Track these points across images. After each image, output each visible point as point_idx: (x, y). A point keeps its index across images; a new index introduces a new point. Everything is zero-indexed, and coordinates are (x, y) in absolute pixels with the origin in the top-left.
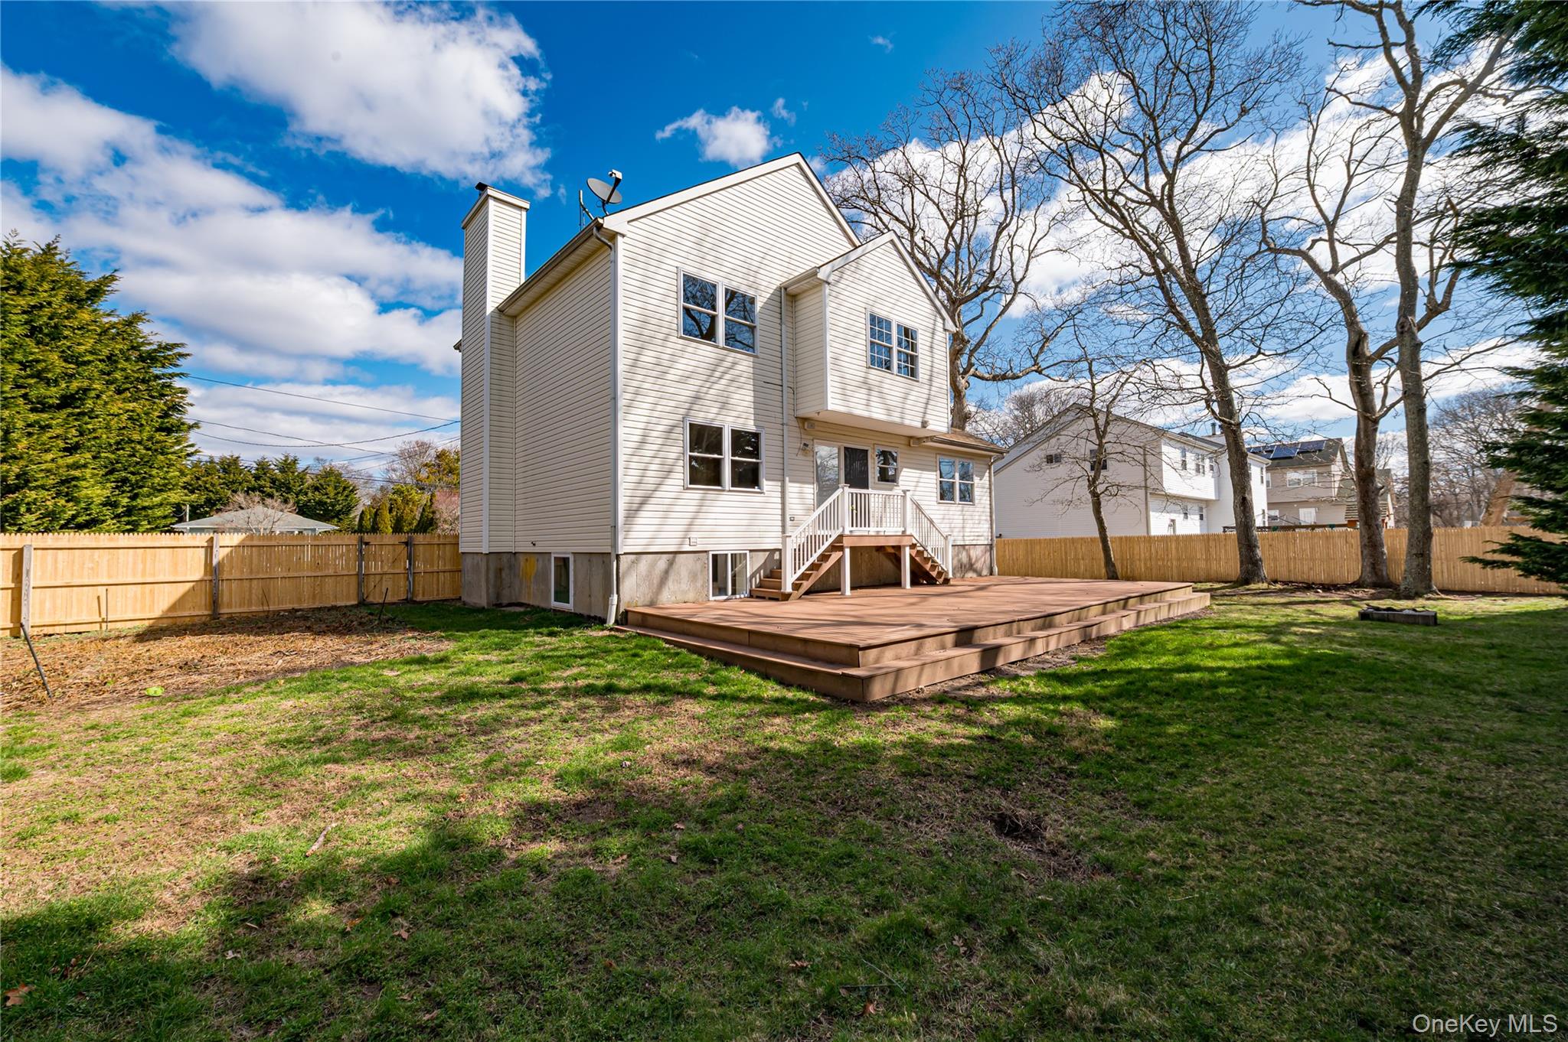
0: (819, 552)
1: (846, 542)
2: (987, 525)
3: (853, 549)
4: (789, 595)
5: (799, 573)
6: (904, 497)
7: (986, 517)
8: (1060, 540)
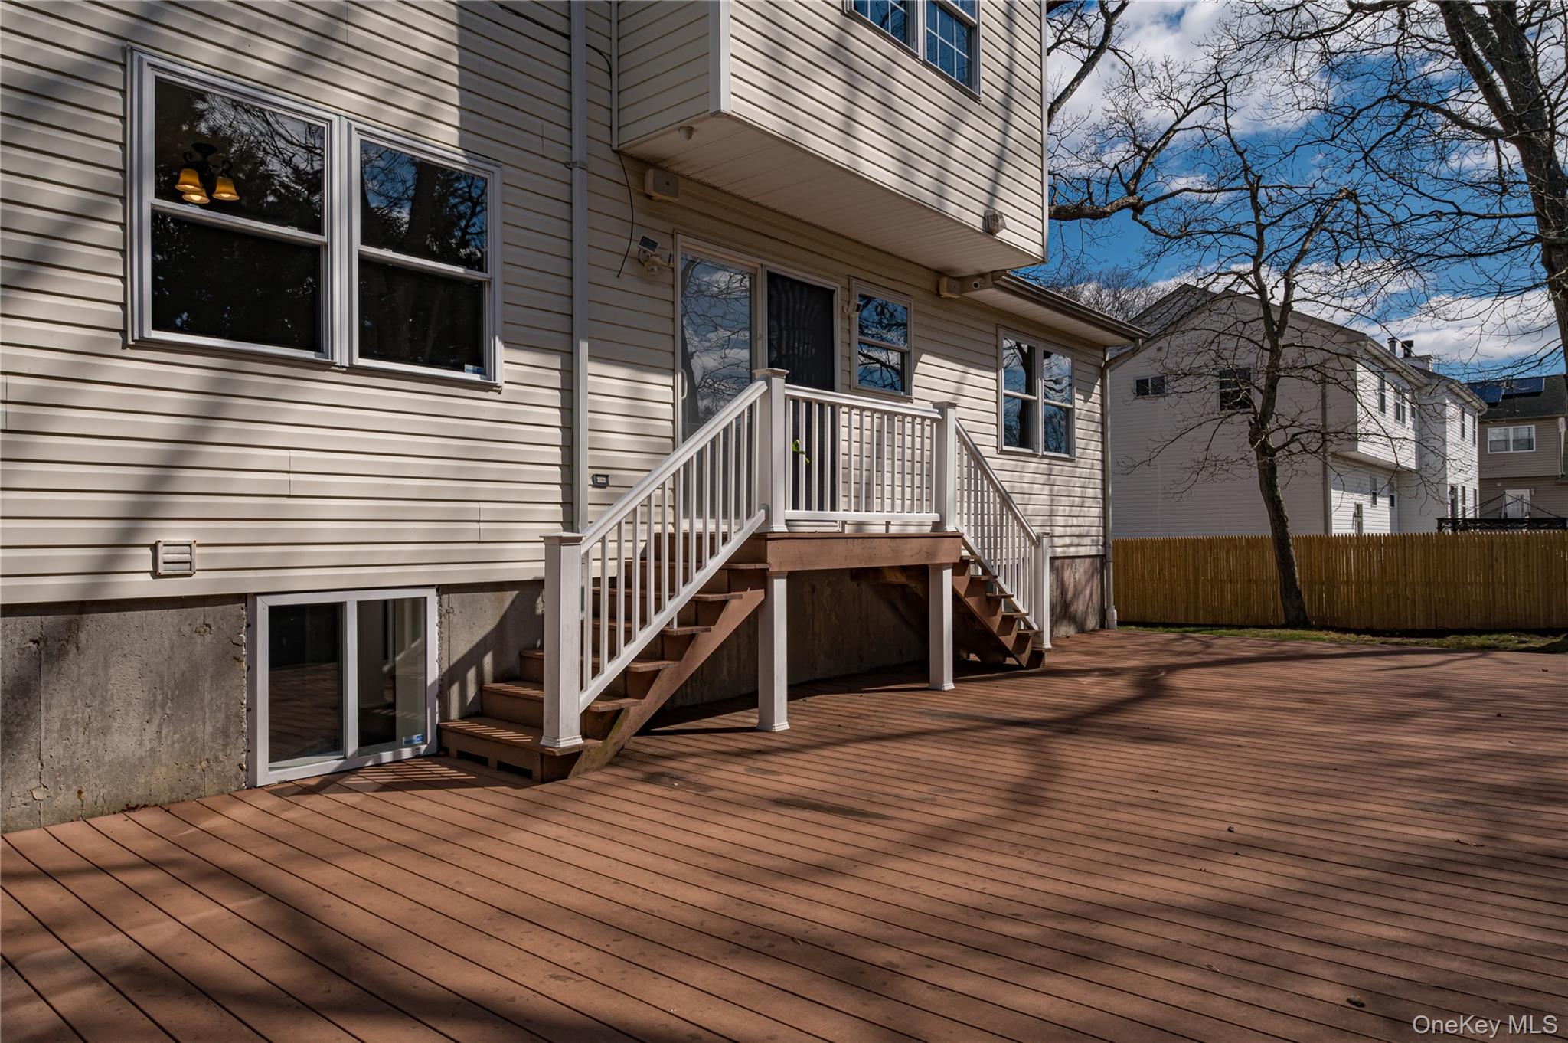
0: (686, 593)
1: (776, 558)
2: (1096, 511)
3: (794, 579)
4: (572, 757)
5: (611, 670)
6: (941, 424)
7: (1094, 491)
8: (1185, 543)
